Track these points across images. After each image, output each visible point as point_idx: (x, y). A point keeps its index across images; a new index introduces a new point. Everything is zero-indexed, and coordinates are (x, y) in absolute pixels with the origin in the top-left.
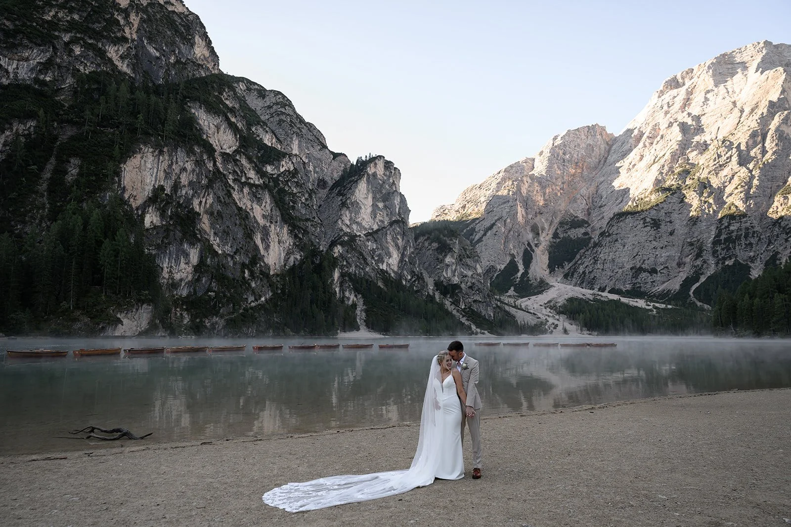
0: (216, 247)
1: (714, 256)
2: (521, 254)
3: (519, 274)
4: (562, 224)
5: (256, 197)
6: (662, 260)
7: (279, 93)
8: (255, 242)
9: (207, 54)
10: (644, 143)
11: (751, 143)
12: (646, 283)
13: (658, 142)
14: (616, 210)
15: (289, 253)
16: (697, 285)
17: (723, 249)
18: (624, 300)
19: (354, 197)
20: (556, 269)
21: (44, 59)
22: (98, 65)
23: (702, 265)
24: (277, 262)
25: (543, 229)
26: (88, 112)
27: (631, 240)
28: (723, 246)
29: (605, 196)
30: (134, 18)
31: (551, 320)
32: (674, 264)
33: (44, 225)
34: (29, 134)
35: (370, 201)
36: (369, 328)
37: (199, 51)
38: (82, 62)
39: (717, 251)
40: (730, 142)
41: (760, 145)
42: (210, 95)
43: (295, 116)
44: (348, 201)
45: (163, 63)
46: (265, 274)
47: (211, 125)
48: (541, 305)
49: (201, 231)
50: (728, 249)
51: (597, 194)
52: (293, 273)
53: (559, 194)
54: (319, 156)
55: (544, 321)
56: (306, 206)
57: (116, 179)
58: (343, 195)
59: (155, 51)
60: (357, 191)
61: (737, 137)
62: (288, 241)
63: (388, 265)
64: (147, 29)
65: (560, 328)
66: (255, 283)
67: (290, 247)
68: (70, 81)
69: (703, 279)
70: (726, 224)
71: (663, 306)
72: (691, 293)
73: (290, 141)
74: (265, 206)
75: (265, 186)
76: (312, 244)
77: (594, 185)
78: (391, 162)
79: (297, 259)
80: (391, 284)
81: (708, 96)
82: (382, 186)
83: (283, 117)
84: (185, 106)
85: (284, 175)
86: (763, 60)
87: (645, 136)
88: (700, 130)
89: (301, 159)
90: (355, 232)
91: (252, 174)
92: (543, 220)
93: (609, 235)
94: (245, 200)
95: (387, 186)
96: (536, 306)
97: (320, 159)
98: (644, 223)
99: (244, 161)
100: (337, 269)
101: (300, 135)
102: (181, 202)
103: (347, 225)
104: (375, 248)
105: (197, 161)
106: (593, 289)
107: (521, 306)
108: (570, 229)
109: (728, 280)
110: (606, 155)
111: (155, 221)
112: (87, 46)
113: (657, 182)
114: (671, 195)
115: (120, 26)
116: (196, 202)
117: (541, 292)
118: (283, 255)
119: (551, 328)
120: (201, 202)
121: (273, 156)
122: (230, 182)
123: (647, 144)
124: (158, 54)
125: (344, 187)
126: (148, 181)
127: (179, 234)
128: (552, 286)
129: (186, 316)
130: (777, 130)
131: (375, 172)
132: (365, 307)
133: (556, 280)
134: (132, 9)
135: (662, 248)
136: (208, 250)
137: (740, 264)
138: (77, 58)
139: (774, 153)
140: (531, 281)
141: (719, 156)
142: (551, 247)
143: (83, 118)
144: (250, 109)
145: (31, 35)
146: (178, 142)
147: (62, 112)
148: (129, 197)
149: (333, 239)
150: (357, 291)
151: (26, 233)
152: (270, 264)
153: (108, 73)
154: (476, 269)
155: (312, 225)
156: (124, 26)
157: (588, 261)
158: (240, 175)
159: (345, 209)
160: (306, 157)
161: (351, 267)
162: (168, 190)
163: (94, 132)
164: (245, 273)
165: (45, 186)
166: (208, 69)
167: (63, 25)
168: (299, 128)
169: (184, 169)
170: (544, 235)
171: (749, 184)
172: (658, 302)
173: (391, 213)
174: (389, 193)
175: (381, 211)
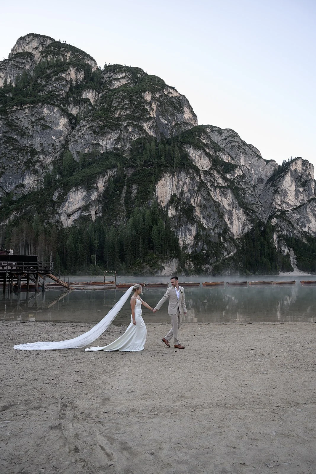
0: (204, 225)
5: (223, 194)
7: (230, 130)
8: (225, 220)
9: (191, 116)
15: (244, 225)
19: (282, 187)
21: (117, 137)
22: (140, 135)
24: (238, 231)
26: (138, 160)
30: (154, 105)
33: (125, 220)
34: (114, 176)
35: (293, 188)
36: (300, 270)
37: (187, 115)
38: (133, 135)
42: (194, 139)
44: (279, 190)
45: (169, 126)
46: (232, 239)
47: (197, 156)
49: (196, 216)
52: (247, 237)
54: (257, 164)
56: (252, 195)
57: (154, 193)
58: (275, 186)
60: (284, 182)
62: (243, 218)
63: (309, 228)
64: (160, 110)
66: (227, 244)
67: (245, 222)
68: (128, 145)
73: (239, 157)
74: (229, 199)
75: (228, 187)
76: (258, 219)
78: (306, 160)
79: (249, 228)
80: (313, 241)
82: (301, 177)
83: (233, 144)
84: (182, 148)
85: (237, 178)
89: (246, 167)
90: (285, 208)
91: (220, 181)
94: (217, 196)
95: (305, 177)
97: (258, 166)
99: (215, 174)
100: (275, 233)
101: (244, 153)
102: (185, 201)
103: (279, 204)
104: (299, 218)
105: (191, 177)
111: (173, 213)
112: (135, 126)
115: (148, 111)
116: (192, 200)
118: (241, 227)
120: (195, 200)
121: (229, 168)
122: (209, 187)
124: (166, 122)
125: (275, 181)
126: (168, 192)
127: (185, 219)
129: (192, 264)
131: (296, 169)
132: (295, 256)
134: (153, 101)
136: (200, 227)
138: (130, 133)
143: (136, 163)
144: (214, 143)
145: (111, 126)
146: (181, 168)
147: (127, 162)
148: (160, 202)
149: (271, 214)
150: (289, 246)
151: (117, 225)
152: (234, 232)
153: (145, 138)
155: (256, 207)
158: (214, 182)
159: (277, 194)
160: (249, 166)
161: (284, 231)
162: (178, 196)
163: (142, 170)
164: (220, 238)
165: (123, 201)
166: (192, 124)
167: (123, 118)
168: (243, 149)
169: (185, 183)
173: (309, 194)
174: (306, 181)
175: (302, 193)
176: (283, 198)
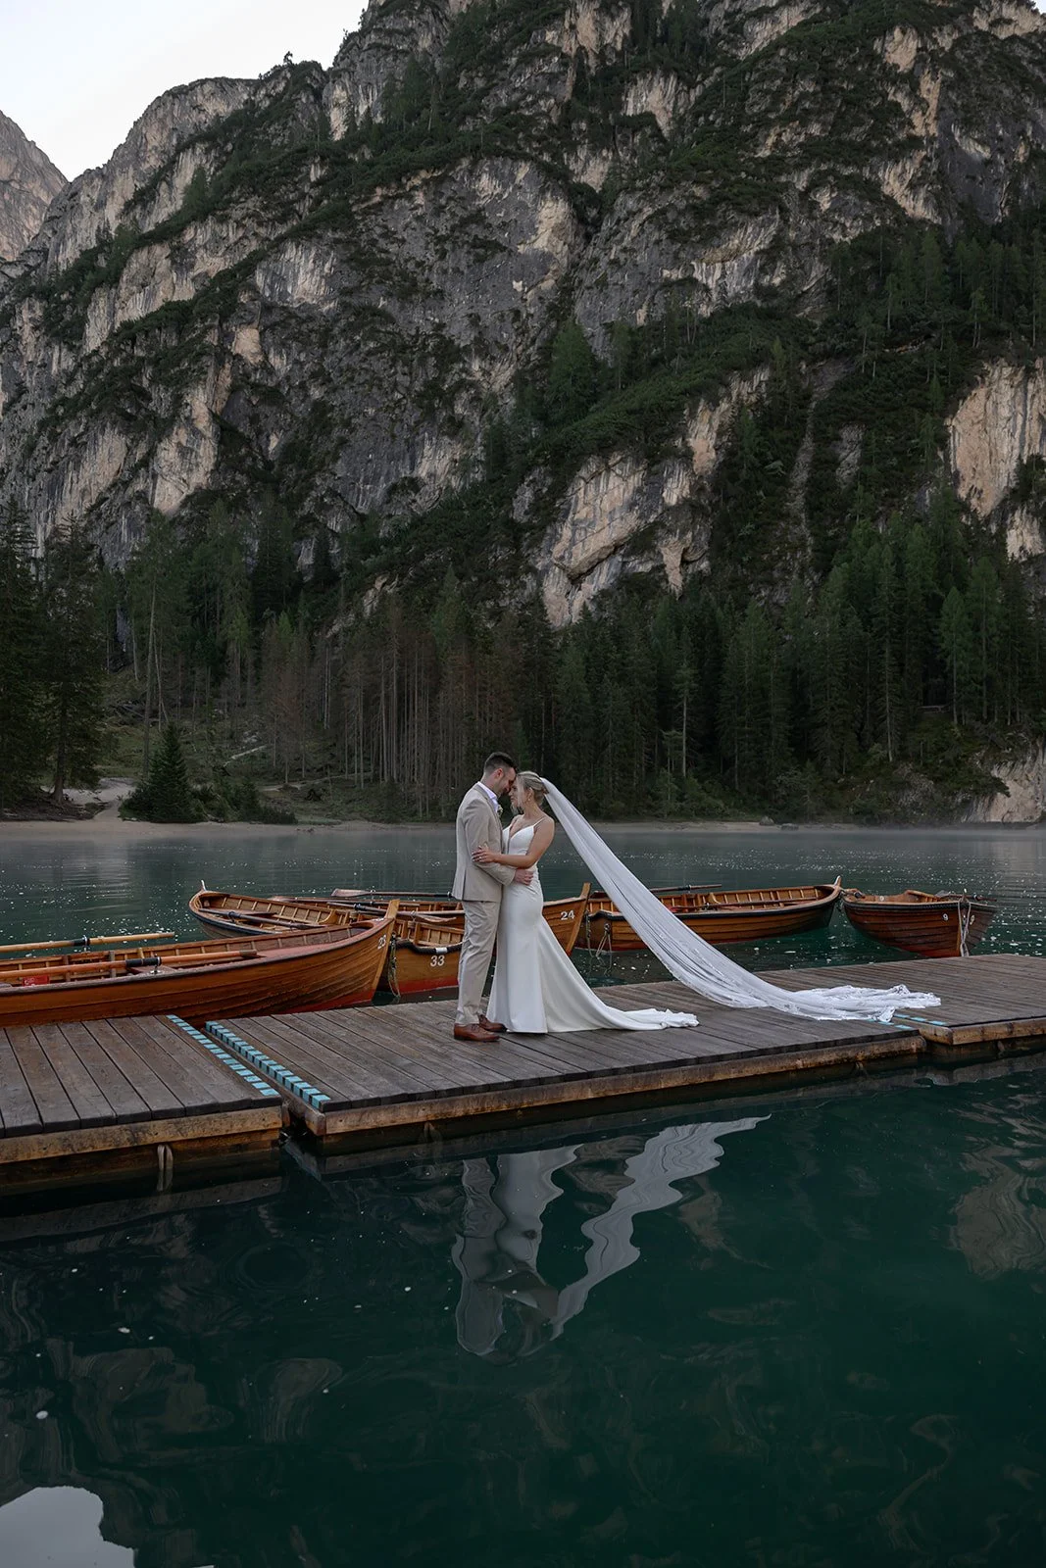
21: (767, 242)
22: (868, 219)
30: (929, 86)
34: (760, 401)
38: (836, 223)
45: (1001, 169)
57: (941, 454)
59: (979, 148)
64: (959, 103)
68: (817, 271)
111: (1029, 545)
112: (843, 184)
115: (902, 114)
124: (986, 154)
126: (1005, 451)
134: (924, 68)
138: (825, 218)
143: (855, 336)
145: (740, 199)
147: (812, 339)
148: (969, 495)
153: (889, 229)
156: (910, 112)
163: (882, 361)
165: (800, 500)
167: (794, 157)
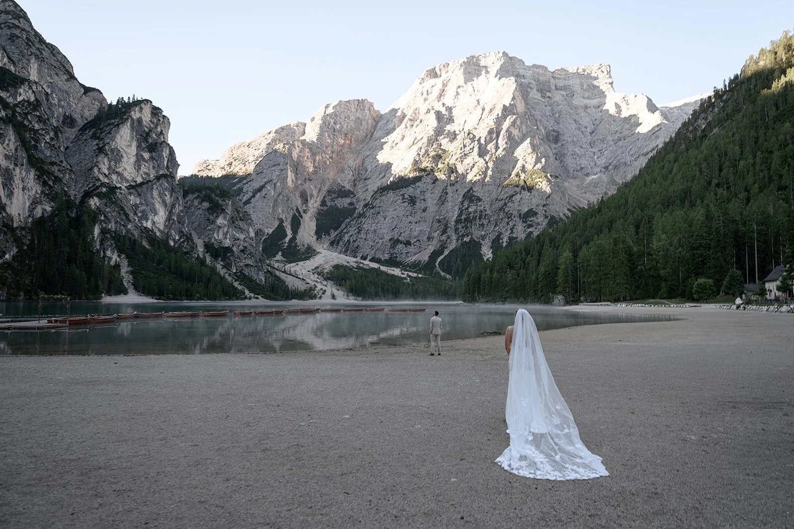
1: (456, 233)
2: (290, 220)
3: (287, 239)
4: (329, 192)
6: (416, 233)
10: (406, 124)
11: (488, 138)
12: (402, 254)
13: (417, 125)
14: (378, 184)
15: (35, 203)
16: (442, 257)
17: (463, 228)
18: (383, 268)
19: (114, 143)
20: (323, 236)
23: (447, 241)
24: (21, 212)
25: (312, 196)
27: (391, 214)
28: (463, 225)
29: (369, 170)
31: (319, 286)
32: (425, 238)
35: (133, 150)
39: (459, 228)
40: (474, 135)
41: (495, 141)
43: (33, 33)
44: (107, 147)
48: (309, 271)
50: (467, 227)
51: (362, 167)
53: (328, 163)
54: (65, 88)
55: (313, 287)
56: (52, 147)
58: (100, 139)
60: (118, 137)
61: (478, 131)
62: (35, 189)
63: (154, 223)
65: (328, 293)
69: (446, 252)
70: (467, 206)
71: (415, 275)
72: (437, 264)
73: (27, 64)
76: (66, 194)
77: (361, 157)
78: (159, 109)
80: (157, 244)
81: (460, 90)
83: (16, 31)
85: (23, 106)
86: (502, 67)
87: (406, 119)
88: (451, 120)
89: (42, 88)
90: (114, 183)
92: (312, 187)
93: (373, 207)
95: (154, 136)
96: (304, 272)
98: (403, 199)
100: (96, 225)
101: (40, 58)
103: (105, 174)
104: (138, 203)
106: (356, 257)
107: (290, 271)
108: (337, 198)
109: (465, 254)
110: (372, 131)
113: (416, 162)
114: (426, 175)
117: (307, 258)
118: (27, 204)
119: (320, 294)
121: (8, 80)
123: (408, 126)
125: (101, 129)
128: (319, 253)
130: (507, 131)
131: (140, 118)
132: (130, 269)
133: (323, 247)
135: (416, 223)
137: (474, 241)
139: (504, 149)
140: (298, 246)
141: (465, 146)
142: (319, 214)
149: (87, 189)
150: (120, 250)
154: (248, 232)
155: (59, 170)
157: (353, 231)
159: (103, 155)
160: (48, 87)
161: (110, 222)
168: (37, 49)
170: (312, 201)
171: (485, 173)
172: (411, 271)
173: (158, 165)
174: (156, 143)
175: (147, 162)
176: (112, 163)
